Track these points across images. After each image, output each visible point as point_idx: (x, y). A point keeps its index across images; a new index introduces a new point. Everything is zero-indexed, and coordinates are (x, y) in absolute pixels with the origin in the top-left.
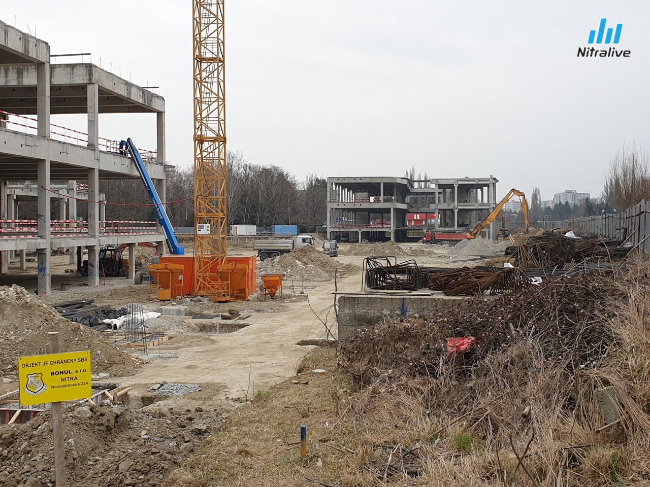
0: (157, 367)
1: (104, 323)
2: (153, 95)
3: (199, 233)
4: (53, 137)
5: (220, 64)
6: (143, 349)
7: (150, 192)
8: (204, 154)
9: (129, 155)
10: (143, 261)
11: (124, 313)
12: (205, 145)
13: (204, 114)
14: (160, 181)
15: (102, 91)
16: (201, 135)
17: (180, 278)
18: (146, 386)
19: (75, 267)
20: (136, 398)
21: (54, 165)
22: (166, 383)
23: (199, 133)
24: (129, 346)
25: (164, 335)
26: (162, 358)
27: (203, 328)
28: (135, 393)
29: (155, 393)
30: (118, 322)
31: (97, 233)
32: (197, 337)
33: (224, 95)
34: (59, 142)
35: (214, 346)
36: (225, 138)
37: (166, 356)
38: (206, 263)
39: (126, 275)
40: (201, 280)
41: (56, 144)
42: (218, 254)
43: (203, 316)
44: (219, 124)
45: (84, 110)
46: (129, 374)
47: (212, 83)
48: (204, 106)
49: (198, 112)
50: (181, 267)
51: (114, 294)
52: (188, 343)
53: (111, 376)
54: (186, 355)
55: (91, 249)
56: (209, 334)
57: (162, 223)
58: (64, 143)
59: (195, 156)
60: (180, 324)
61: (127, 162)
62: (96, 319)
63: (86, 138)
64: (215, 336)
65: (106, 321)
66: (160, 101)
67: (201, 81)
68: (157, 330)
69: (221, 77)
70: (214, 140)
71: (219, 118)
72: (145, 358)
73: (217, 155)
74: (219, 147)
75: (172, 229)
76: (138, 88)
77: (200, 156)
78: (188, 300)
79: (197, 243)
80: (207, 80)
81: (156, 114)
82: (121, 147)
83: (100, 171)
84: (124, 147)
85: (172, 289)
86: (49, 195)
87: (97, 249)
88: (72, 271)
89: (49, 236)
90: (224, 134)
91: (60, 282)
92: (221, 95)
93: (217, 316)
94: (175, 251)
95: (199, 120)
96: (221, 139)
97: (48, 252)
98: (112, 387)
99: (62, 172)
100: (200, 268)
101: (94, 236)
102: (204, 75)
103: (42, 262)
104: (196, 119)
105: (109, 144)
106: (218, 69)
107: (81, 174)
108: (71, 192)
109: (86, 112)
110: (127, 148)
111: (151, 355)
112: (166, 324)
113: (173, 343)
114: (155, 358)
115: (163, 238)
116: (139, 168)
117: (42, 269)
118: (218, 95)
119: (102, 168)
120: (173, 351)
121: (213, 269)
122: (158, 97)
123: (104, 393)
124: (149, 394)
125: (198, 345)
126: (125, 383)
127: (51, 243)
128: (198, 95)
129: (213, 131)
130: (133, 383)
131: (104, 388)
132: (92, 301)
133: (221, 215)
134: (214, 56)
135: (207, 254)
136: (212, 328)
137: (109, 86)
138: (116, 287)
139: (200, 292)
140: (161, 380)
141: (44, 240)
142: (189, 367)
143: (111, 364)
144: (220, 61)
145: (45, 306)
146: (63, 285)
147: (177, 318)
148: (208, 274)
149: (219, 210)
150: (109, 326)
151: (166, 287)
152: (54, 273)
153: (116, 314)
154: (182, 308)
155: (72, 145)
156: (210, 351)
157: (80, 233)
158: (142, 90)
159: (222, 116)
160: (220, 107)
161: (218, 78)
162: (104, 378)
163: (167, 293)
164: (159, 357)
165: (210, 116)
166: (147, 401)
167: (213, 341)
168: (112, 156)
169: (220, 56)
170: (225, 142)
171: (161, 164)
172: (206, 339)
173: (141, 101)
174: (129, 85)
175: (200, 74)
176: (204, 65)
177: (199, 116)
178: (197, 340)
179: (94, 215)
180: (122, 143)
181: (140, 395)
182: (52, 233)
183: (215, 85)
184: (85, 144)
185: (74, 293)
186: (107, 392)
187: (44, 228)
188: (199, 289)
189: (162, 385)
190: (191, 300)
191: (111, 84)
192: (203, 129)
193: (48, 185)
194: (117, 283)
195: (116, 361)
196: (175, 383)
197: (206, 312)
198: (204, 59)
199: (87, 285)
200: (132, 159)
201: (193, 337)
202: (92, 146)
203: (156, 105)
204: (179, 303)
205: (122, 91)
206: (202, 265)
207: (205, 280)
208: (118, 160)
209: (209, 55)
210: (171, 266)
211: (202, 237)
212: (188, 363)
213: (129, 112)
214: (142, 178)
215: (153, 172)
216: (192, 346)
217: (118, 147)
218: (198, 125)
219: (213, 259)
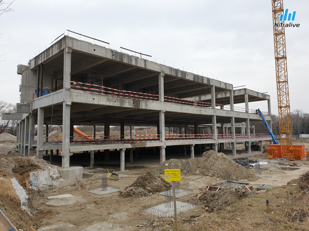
0: (263, 179)
1: (249, 165)
2: (266, 95)
3: (282, 137)
4: (235, 110)
5: (286, 83)
6: (260, 173)
7: (266, 125)
8: (282, 112)
9: (259, 114)
10: (266, 146)
11: (256, 162)
12: (282, 109)
13: (281, 99)
14: (270, 121)
15: (249, 96)
16: (281, 106)
17: (276, 152)
18: (259, 185)
19: (245, 148)
20: (255, 188)
21: (235, 118)
22: (265, 185)
23: (280, 105)
24: (256, 172)
25: (268, 170)
26: (266, 177)
27: (283, 169)
28: (254, 187)
29: (261, 187)
30: (254, 165)
31: (250, 138)
32: (280, 171)
33: (288, 92)
34: (237, 112)
35: (285, 175)
36: (289, 106)
37: (267, 176)
38: (285, 147)
39: (260, 150)
40: (283, 153)
41: (236, 112)
42: (289, 144)
43: (283, 164)
44: (287, 101)
45: (244, 102)
46: (254, 181)
47: (283, 89)
48: (281, 97)
49: (279, 98)
50: (276, 148)
51: (255, 156)
52: (276, 173)
53: (248, 181)
54: (274, 177)
55: (248, 142)
56: (285, 171)
57: (270, 134)
58: (238, 112)
59: (279, 113)
60: (274, 166)
61: (258, 116)
62: (247, 163)
63: (245, 110)
64: (286, 172)
65: (250, 164)
66: (268, 96)
67: (280, 89)
68: (266, 168)
69: (287, 87)
70: (285, 107)
71: (286, 100)
72: (260, 176)
73: (286, 112)
74: (287, 109)
75: (274, 136)
76: (261, 93)
77: (281, 112)
78: (279, 159)
79: (281, 141)
80: (282, 88)
81: (267, 100)
82: (256, 111)
83: (250, 119)
84: (257, 111)
85: (273, 155)
86: (234, 127)
87: (250, 142)
88: (244, 149)
89: (235, 139)
90: (289, 105)
91: (239, 152)
92: (287, 92)
93: (288, 165)
94: (275, 143)
95: (280, 101)
96: (288, 106)
97: (235, 143)
98: (247, 184)
99: (238, 120)
100: (283, 149)
101: (249, 138)
102: (281, 87)
103: (233, 146)
104: (278, 101)
105: (252, 111)
106: (285, 84)
107: (244, 120)
108: (243, 125)
109: (245, 102)
110: (258, 112)
111: (263, 176)
112: (269, 166)
113: (270, 173)
114: (264, 177)
115: (271, 139)
116: (262, 117)
117: (233, 148)
118: (286, 93)
119: (250, 118)
120: (270, 175)
121: (287, 149)
122: (268, 95)
123: (244, 186)
124: (259, 188)
125: (279, 174)
126: (252, 183)
127: (236, 141)
128: (279, 93)
129: (284, 104)
130: (254, 184)
131: (245, 184)
132: (247, 158)
133: (290, 131)
134: (284, 81)
135: (285, 144)
136: (286, 169)
137: (251, 94)
138: (256, 154)
139: (283, 157)
140: (263, 183)
141: (233, 140)
142: (275, 181)
143: (248, 177)
144: (286, 82)
145: (229, 159)
146: (240, 153)
147: (273, 165)
148: (286, 151)
149: (288, 129)
150: (251, 165)
151: (271, 154)
152: (237, 149)
153: (253, 162)
154: (276, 161)
155: (240, 112)
156: (283, 176)
157: (245, 137)
158: (262, 94)
159: (288, 99)
160: (287, 97)
161: (286, 87)
162: (246, 181)
163: (272, 156)
164: (265, 176)
165: (283, 99)
166: (258, 189)
167: (285, 173)
168: (253, 114)
169: (286, 80)
170: (289, 107)
171: (270, 116)
172: (283, 172)
173: (262, 97)
174: (258, 93)
175: (279, 87)
176: (280, 84)
177: (280, 100)
178: (279, 172)
179: (248, 132)
180: (256, 110)
181: (256, 188)
182: (236, 138)
183: (285, 89)
184: (245, 112)
185: (243, 155)
186: (245, 185)
187: (233, 136)
188: (283, 155)
189: (263, 185)
190: (280, 159)
191: (252, 93)
192: (281, 104)
193: (234, 124)
194: (257, 153)
195: (250, 176)
196: (268, 185)
197: (285, 163)
198: (281, 82)
199: (247, 153)
200: (260, 115)
201: (278, 171)
202: (247, 112)
203: (267, 98)
204: (275, 160)
205: (255, 95)
206: (284, 148)
207: (285, 153)
208: (255, 115)
209: (282, 81)
210: (272, 148)
211: (283, 139)
212: (274, 179)
213: (259, 101)
214: (263, 120)
215: (267, 118)
216: (277, 174)
217: (255, 111)
218: (279, 103)
219: (287, 146)
